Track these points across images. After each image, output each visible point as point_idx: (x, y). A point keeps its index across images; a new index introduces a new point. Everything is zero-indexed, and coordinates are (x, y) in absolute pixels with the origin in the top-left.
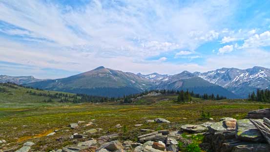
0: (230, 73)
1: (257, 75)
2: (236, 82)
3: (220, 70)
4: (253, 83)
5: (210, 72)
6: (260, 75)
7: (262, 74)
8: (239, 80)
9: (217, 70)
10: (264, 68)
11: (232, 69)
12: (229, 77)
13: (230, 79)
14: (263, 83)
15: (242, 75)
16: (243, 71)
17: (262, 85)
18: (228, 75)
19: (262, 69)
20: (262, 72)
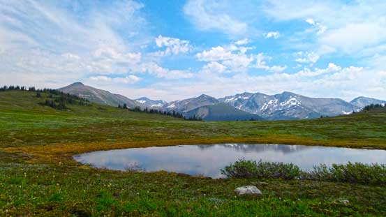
0: (256, 99)
1: (288, 103)
2: (266, 111)
3: (241, 95)
4: (288, 112)
5: (229, 98)
6: (291, 102)
7: (294, 101)
8: (268, 109)
9: (237, 95)
10: (295, 95)
11: (258, 94)
12: (255, 104)
13: (257, 107)
14: (299, 112)
15: (271, 102)
16: (271, 97)
17: (299, 114)
18: (253, 101)
19: (293, 95)
20: (294, 99)
